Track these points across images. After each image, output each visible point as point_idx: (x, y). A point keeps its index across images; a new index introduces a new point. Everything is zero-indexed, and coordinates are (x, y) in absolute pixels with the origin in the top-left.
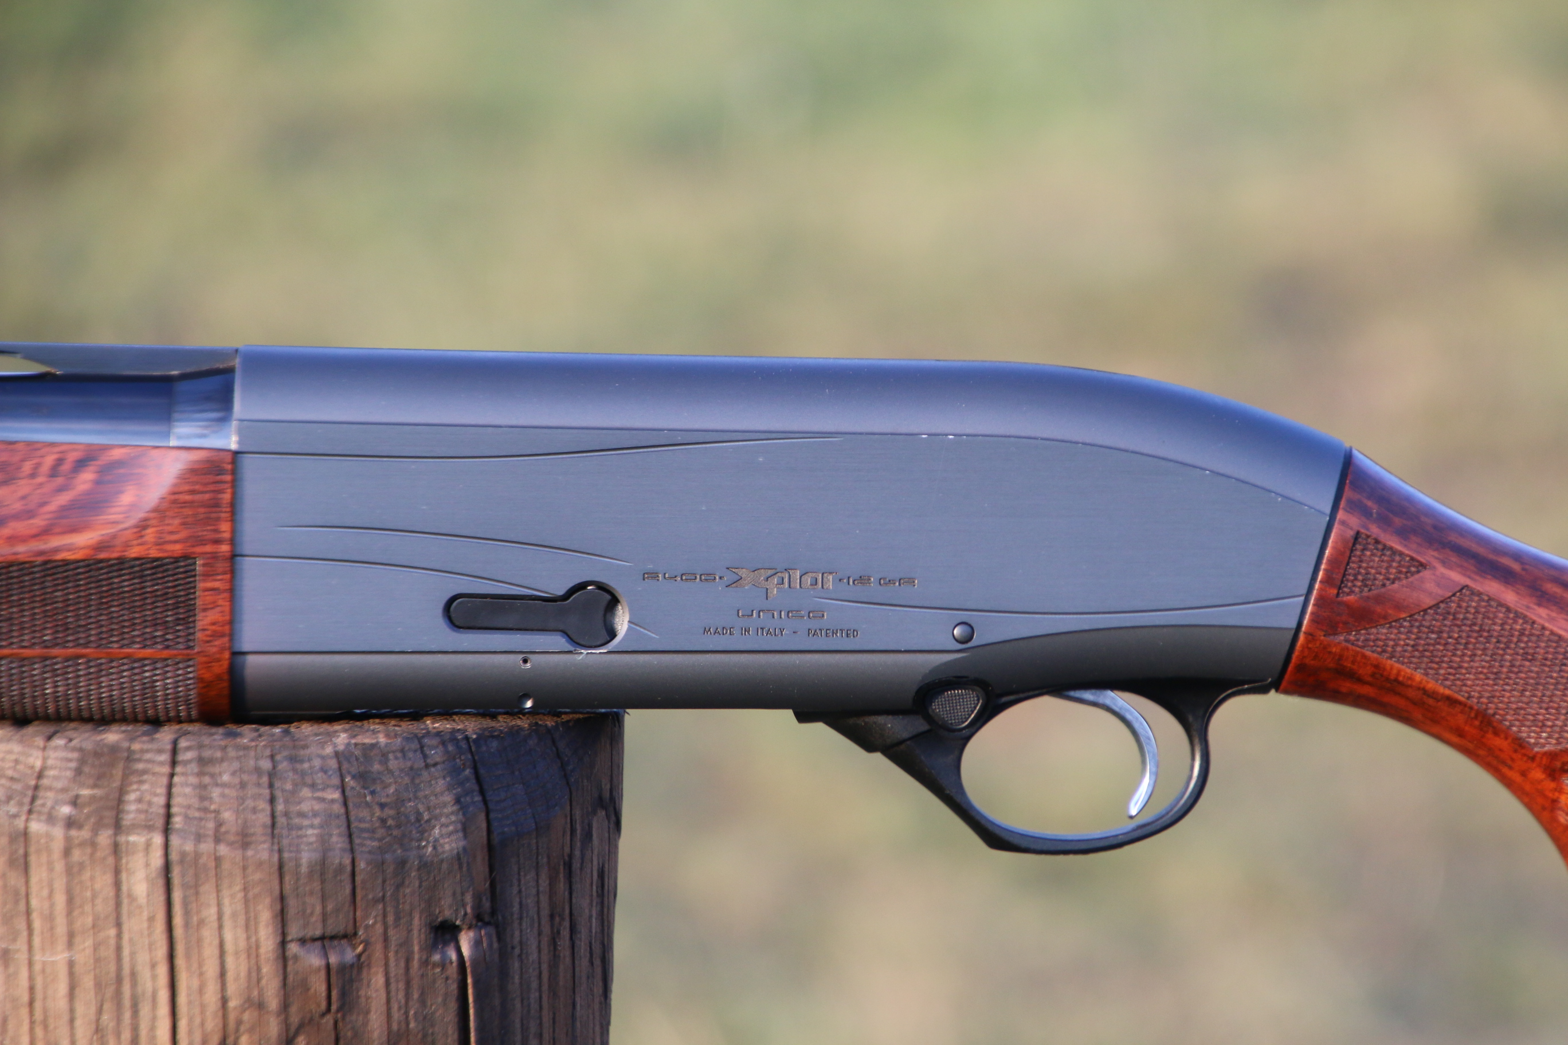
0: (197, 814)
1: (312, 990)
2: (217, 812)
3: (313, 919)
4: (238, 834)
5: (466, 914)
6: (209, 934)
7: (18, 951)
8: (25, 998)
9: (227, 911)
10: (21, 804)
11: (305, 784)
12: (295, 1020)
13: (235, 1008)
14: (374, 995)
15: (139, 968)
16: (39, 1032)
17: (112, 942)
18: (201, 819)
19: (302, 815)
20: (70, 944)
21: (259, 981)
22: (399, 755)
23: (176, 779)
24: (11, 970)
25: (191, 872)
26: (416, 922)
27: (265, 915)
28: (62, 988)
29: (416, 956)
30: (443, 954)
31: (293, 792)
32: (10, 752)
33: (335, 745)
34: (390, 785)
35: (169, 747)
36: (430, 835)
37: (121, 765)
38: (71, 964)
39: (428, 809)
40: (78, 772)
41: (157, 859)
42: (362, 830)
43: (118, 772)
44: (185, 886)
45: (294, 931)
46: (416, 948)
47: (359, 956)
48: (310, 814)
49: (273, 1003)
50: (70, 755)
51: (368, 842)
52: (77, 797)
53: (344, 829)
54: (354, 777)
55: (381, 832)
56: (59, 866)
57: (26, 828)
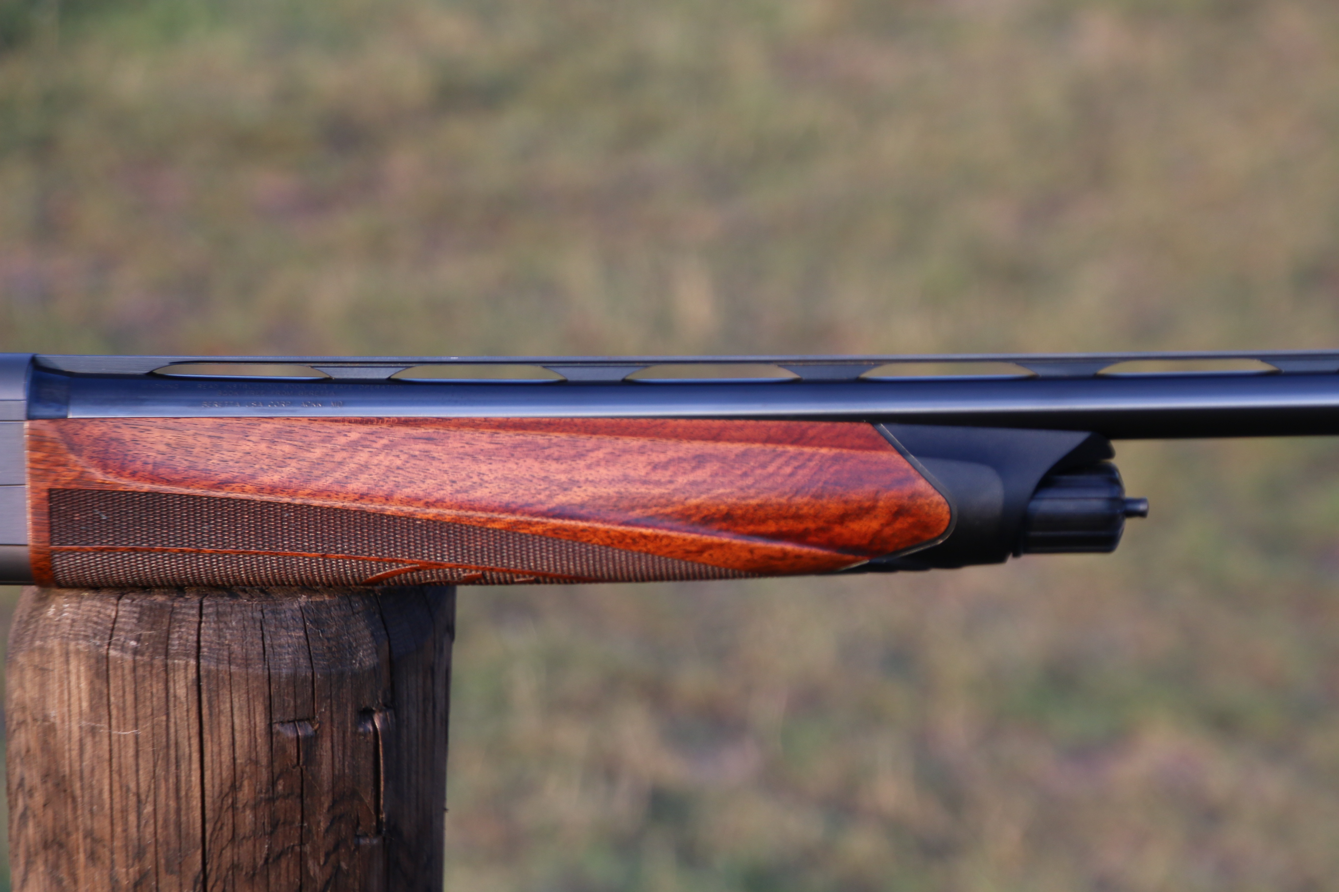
0: (217, 647)
1: (289, 752)
2: (229, 645)
3: (289, 709)
4: (242, 659)
5: (379, 702)
6: (225, 720)
7: (101, 728)
8: (107, 756)
9: (236, 705)
10: (102, 639)
11: (282, 627)
12: (277, 770)
13: (241, 764)
14: (325, 754)
15: (180, 740)
16: (116, 777)
17: (164, 724)
18: (220, 650)
19: (280, 646)
20: (136, 726)
21: (256, 747)
22: (337, 608)
23: (203, 625)
24: (97, 739)
25: (215, 682)
26: (350, 709)
27: (260, 708)
28: (131, 752)
29: (349, 730)
30: (365, 727)
31: (275, 633)
32: (96, 606)
33: (299, 603)
34: (333, 626)
35: (198, 605)
36: (357, 656)
37: (167, 616)
38: (137, 737)
39: (355, 640)
40: (139, 620)
41: (192, 674)
42: (317, 655)
43: (166, 621)
44: (209, 690)
45: (277, 717)
46: (349, 725)
47: (316, 731)
48: (287, 645)
49: (264, 761)
50: (134, 609)
51: (322, 662)
52: (140, 635)
53: (307, 654)
54: (311, 622)
55: (328, 655)
56: (129, 678)
57: (108, 654)
